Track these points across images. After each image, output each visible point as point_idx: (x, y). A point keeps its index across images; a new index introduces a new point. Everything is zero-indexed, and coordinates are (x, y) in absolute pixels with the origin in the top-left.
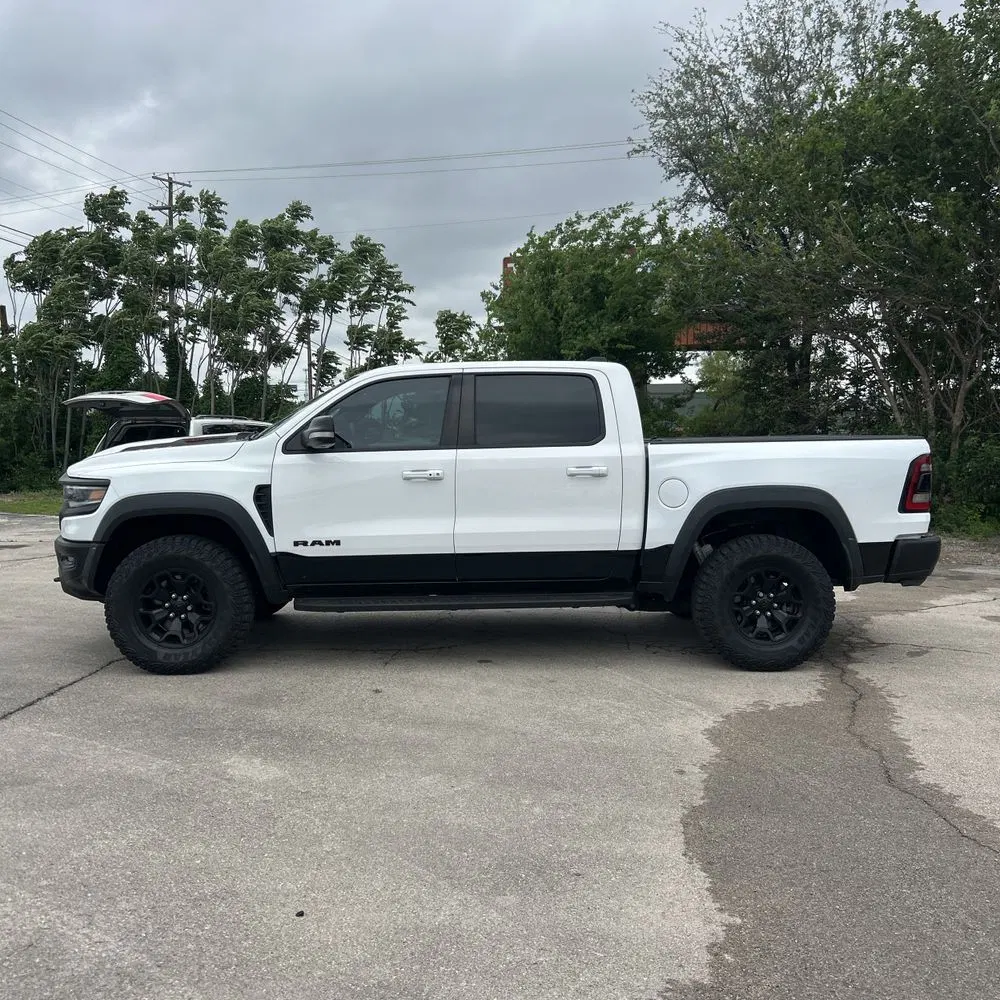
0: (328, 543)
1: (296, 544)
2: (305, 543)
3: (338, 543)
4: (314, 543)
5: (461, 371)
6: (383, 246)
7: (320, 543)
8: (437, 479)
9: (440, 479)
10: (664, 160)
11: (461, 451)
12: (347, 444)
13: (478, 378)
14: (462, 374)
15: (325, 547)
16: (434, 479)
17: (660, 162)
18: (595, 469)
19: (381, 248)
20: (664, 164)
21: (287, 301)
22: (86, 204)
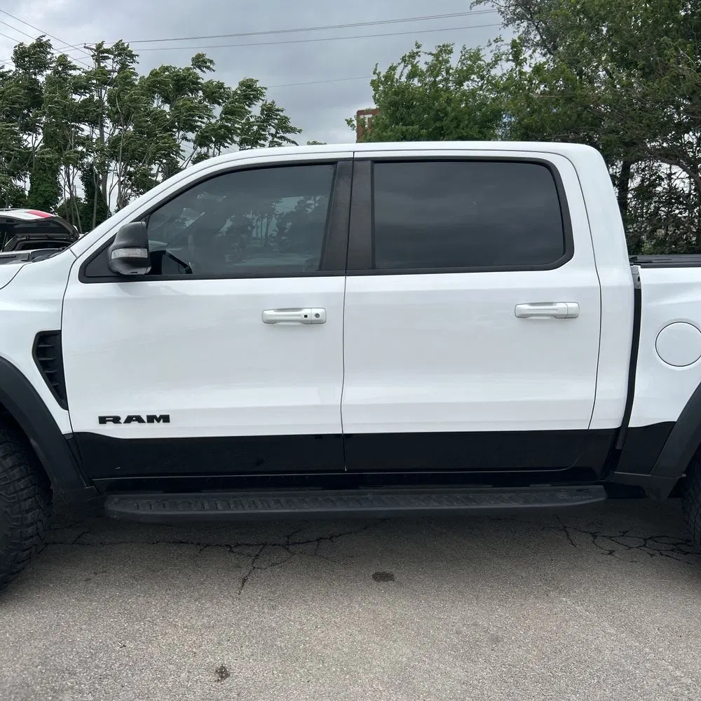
0: (151, 419)
1: (103, 420)
2: (116, 420)
3: (166, 419)
4: (129, 420)
5: (350, 155)
6: (266, 89)
7: (139, 419)
8: (317, 322)
9: (321, 323)
10: (503, 9)
11: (352, 280)
12: (185, 266)
13: (376, 165)
14: (353, 160)
15: (147, 425)
16: (312, 323)
17: (499, 11)
18: (560, 307)
19: (264, 91)
20: (502, 13)
21: (185, 138)
22: (16, 52)
